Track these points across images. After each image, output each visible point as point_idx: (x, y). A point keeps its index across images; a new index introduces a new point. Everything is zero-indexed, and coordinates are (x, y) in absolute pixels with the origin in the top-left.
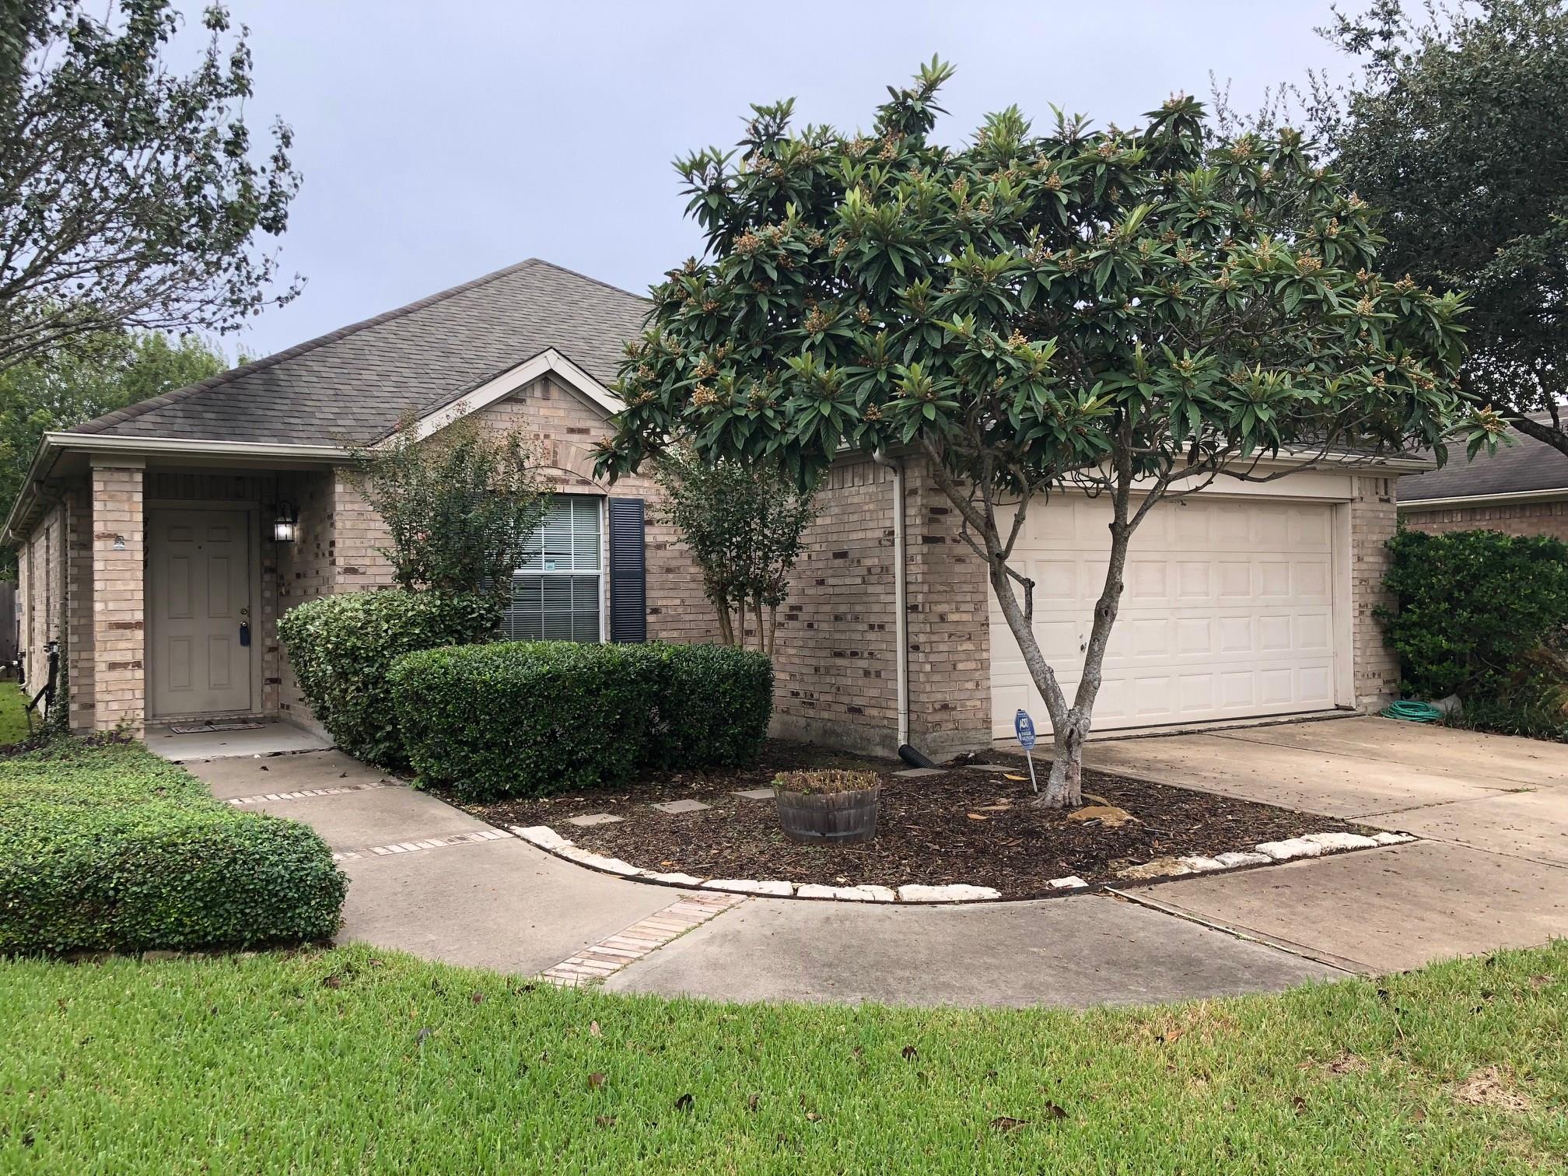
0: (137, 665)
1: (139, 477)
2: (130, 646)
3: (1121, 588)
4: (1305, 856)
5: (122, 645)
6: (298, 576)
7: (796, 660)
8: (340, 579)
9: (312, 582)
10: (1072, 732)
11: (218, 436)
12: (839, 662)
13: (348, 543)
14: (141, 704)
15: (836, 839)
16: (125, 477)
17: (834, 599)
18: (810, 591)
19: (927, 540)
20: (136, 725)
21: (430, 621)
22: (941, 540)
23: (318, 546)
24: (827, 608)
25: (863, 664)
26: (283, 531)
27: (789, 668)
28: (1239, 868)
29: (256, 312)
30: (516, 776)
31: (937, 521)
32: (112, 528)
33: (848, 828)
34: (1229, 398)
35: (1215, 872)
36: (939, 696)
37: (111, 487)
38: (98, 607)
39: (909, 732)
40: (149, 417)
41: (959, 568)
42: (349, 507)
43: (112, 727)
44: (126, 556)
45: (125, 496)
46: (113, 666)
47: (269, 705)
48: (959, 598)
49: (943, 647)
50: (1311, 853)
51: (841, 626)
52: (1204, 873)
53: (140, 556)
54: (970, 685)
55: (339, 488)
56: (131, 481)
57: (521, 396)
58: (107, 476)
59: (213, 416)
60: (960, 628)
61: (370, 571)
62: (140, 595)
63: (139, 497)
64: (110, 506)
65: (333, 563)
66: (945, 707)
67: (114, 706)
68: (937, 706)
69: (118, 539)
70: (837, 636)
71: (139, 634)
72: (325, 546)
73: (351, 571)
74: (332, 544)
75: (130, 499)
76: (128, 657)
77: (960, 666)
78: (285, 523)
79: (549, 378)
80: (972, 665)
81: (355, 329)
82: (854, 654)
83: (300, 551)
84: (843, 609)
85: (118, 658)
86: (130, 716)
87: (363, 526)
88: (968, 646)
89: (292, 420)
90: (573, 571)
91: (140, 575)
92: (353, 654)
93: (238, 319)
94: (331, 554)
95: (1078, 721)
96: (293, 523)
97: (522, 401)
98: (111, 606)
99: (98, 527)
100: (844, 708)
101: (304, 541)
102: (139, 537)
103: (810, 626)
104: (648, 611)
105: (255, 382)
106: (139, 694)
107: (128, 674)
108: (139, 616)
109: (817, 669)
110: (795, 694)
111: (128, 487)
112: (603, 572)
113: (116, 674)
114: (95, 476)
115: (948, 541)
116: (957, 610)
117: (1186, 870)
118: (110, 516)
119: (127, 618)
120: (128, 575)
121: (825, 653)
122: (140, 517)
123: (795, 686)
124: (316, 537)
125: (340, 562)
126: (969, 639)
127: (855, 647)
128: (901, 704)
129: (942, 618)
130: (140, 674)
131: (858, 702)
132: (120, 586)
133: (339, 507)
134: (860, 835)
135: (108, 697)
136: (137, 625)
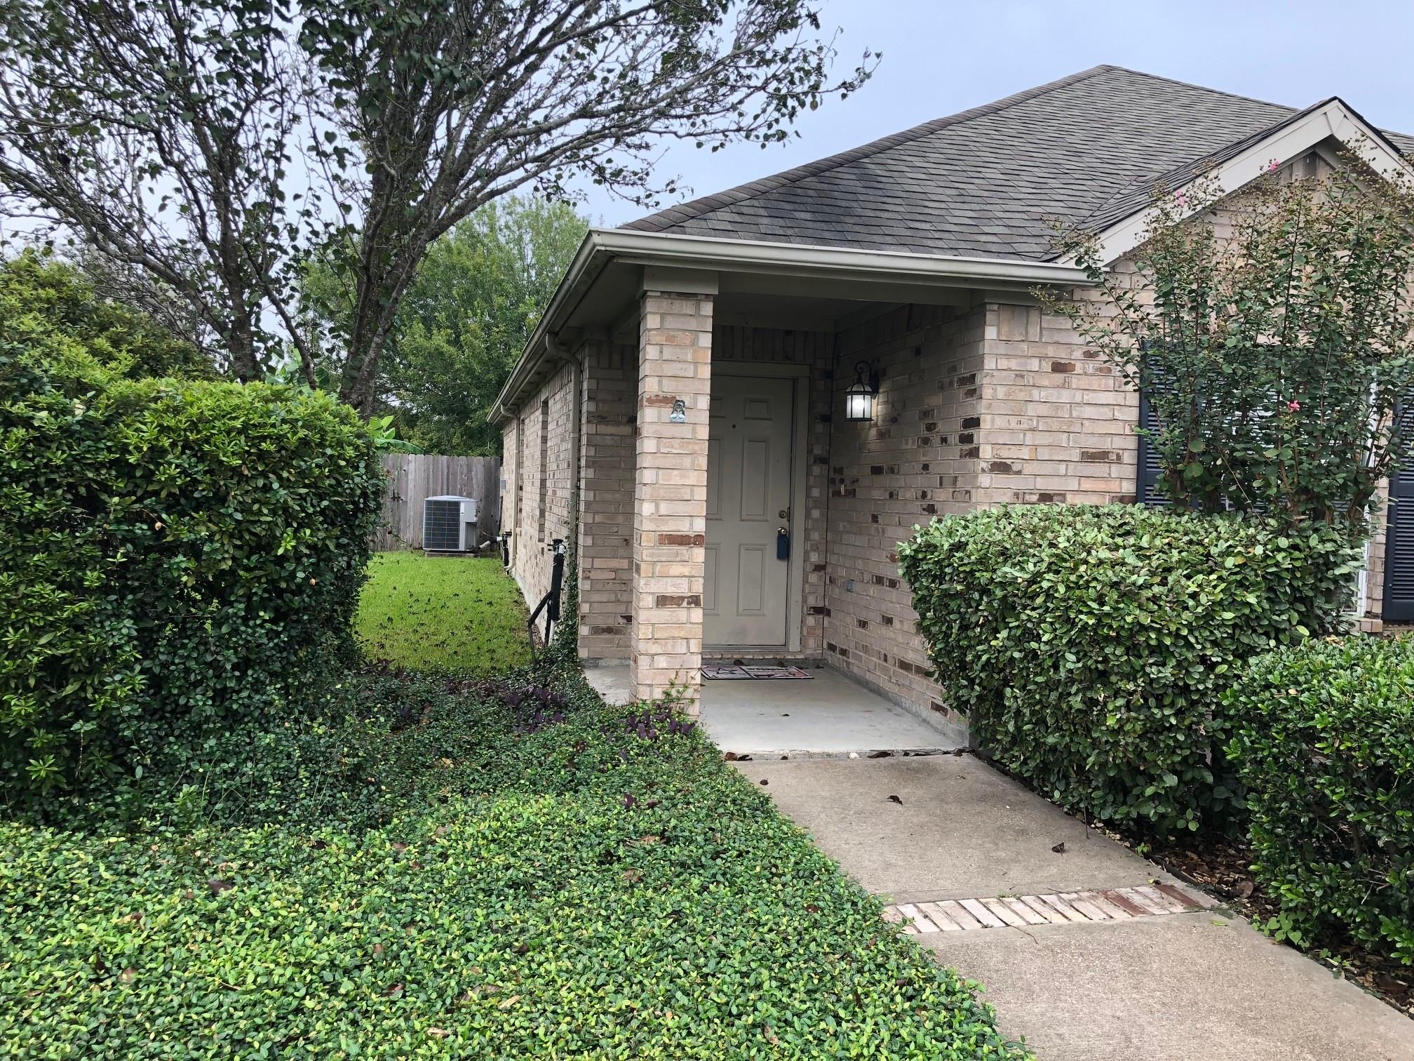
0: (695, 601)
1: (708, 309)
2: (686, 571)
5: (676, 569)
6: (877, 470)
8: (985, 480)
9: (910, 484)
13: (1000, 422)
14: (697, 661)
16: (688, 307)
20: (689, 693)
23: (931, 427)
26: (859, 405)
32: (669, 387)
37: (671, 323)
38: (646, 509)
40: (723, 215)
42: (1003, 363)
43: (658, 695)
44: (685, 431)
45: (687, 338)
46: (662, 601)
47: (811, 642)
53: (704, 433)
55: (991, 333)
56: (697, 315)
58: (665, 305)
61: (1029, 468)
62: (702, 494)
63: (706, 341)
64: (667, 352)
65: (974, 453)
67: (662, 662)
69: (678, 405)
71: (699, 554)
72: (953, 429)
73: (1001, 467)
74: (974, 423)
75: (694, 343)
76: (682, 588)
78: (864, 393)
79: (1331, 143)
83: (881, 435)
85: (669, 588)
86: (682, 679)
87: (1022, 396)
91: (703, 462)
94: (968, 439)
96: (874, 393)
98: (664, 508)
99: (649, 387)
101: (893, 418)
102: (704, 403)
106: (695, 646)
107: (681, 614)
108: (700, 526)
111: (693, 324)
113: (665, 614)
114: (650, 306)
118: (670, 369)
119: (683, 527)
120: (687, 461)
122: (706, 372)
124: (926, 414)
125: (986, 452)
130: (697, 614)
132: (675, 478)
133: (989, 364)
135: (654, 649)
136: (697, 540)
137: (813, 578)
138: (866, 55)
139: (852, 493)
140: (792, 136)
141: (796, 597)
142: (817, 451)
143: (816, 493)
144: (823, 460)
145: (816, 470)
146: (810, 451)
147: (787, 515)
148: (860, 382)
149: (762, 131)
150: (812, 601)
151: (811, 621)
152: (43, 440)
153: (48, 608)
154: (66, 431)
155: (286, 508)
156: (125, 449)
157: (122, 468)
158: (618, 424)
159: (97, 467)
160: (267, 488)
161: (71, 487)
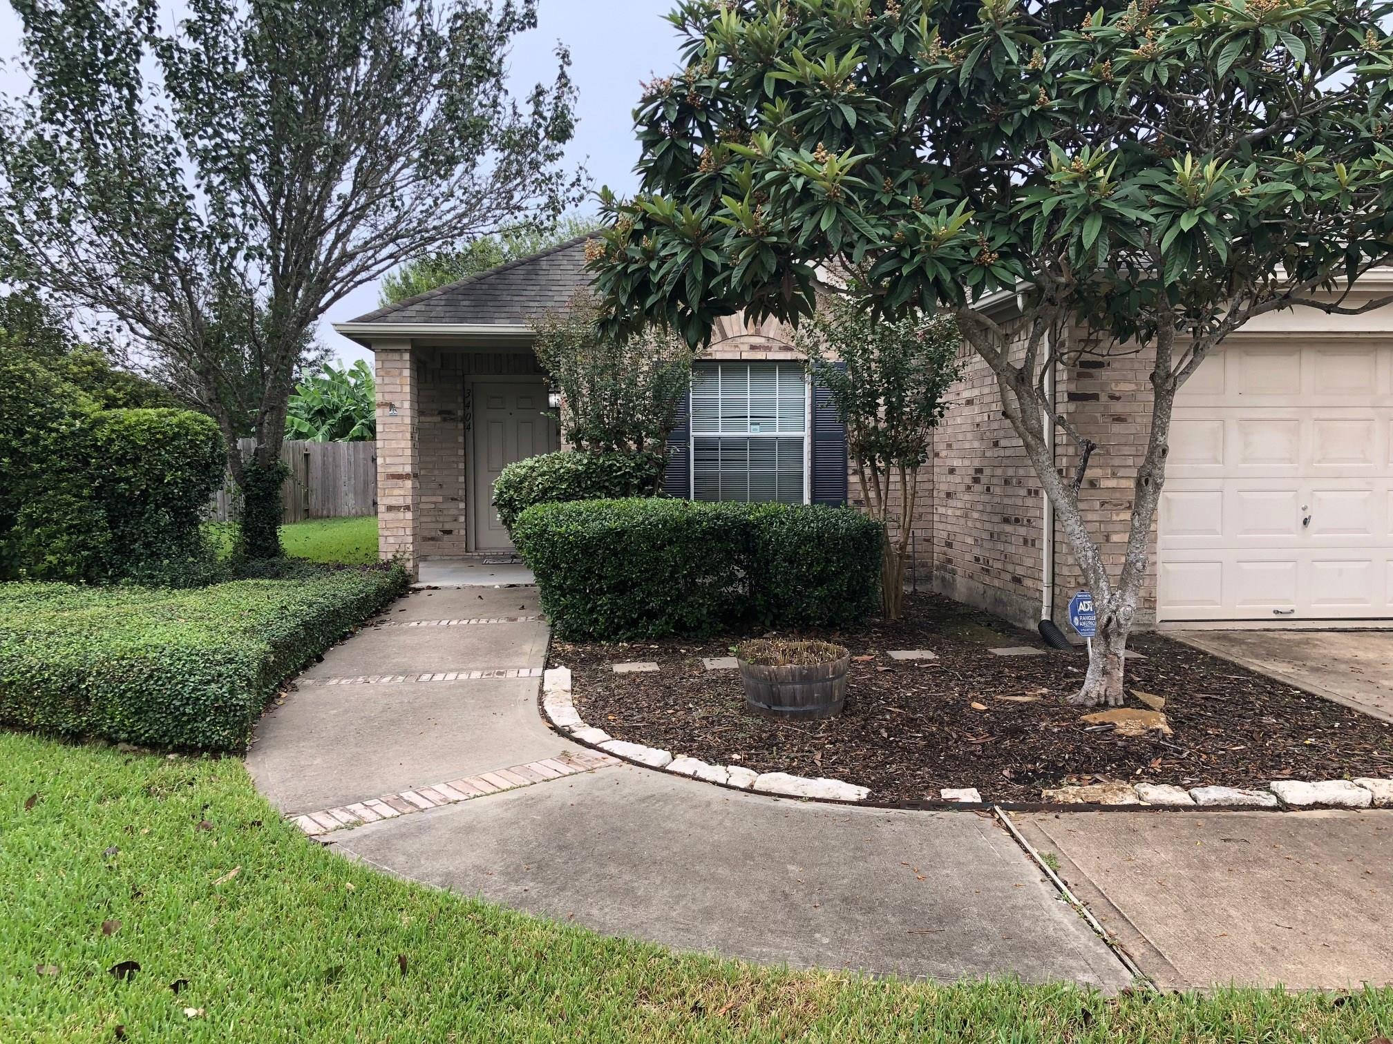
0: (407, 508)
1: (407, 356)
2: (402, 492)
4: (1339, 806)
5: (396, 492)
7: (978, 525)
10: (1110, 620)
11: (462, 320)
12: (1008, 528)
14: (410, 539)
16: (396, 356)
17: (1006, 462)
18: (988, 454)
19: (1072, 397)
20: (406, 556)
22: (1095, 397)
24: (999, 472)
25: (1023, 531)
27: (975, 533)
28: (1217, 807)
31: (1090, 376)
32: (388, 398)
35: (1175, 808)
37: (388, 365)
38: (380, 461)
39: (1053, 606)
41: (1117, 428)
43: (390, 557)
44: (398, 420)
45: (397, 371)
46: (390, 508)
48: (1116, 462)
51: (1010, 491)
52: (1155, 808)
53: (409, 421)
56: (401, 360)
58: (385, 356)
59: (469, 303)
60: (1118, 495)
62: (408, 452)
63: (407, 373)
64: (387, 380)
67: (391, 540)
69: (391, 406)
70: (1006, 501)
71: (409, 484)
75: (400, 374)
76: (400, 502)
77: (1114, 538)
82: (1017, 520)
84: (1010, 472)
85: (394, 502)
86: (402, 549)
90: (777, 433)
91: (409, 436)
98: (388, 460)
99: (378, 398)
100: (1009, 577)
102: (407, 405)
103: (988, 489)
104: (850, 472)
105: (518, 273)
106: (409, 531)
107: (400, 515)
108: (408, 469)
109: (992, 535)
110: (977, 559)
111: (399, 365)
112: (806, 434)
113: (391, 515)
114: (377, 356)
115: (1104, 397)
116: (1114, 475)
117: (1130, 800)
118: (387, 389)
119: (399, 470)
120: (400, 436)
121: (997, 519)
122: (409, 389)
123: (977, 551)
126: (1129, 507)
127: (1020, 513)
128: (1046, 576)
129: (1096, 484)
130: (409, 515)
131: (1020, 571)
132: (394, 445)
135: (387, 533)
136: (407, 476)
153: (69, 504)
161: (76, 456)
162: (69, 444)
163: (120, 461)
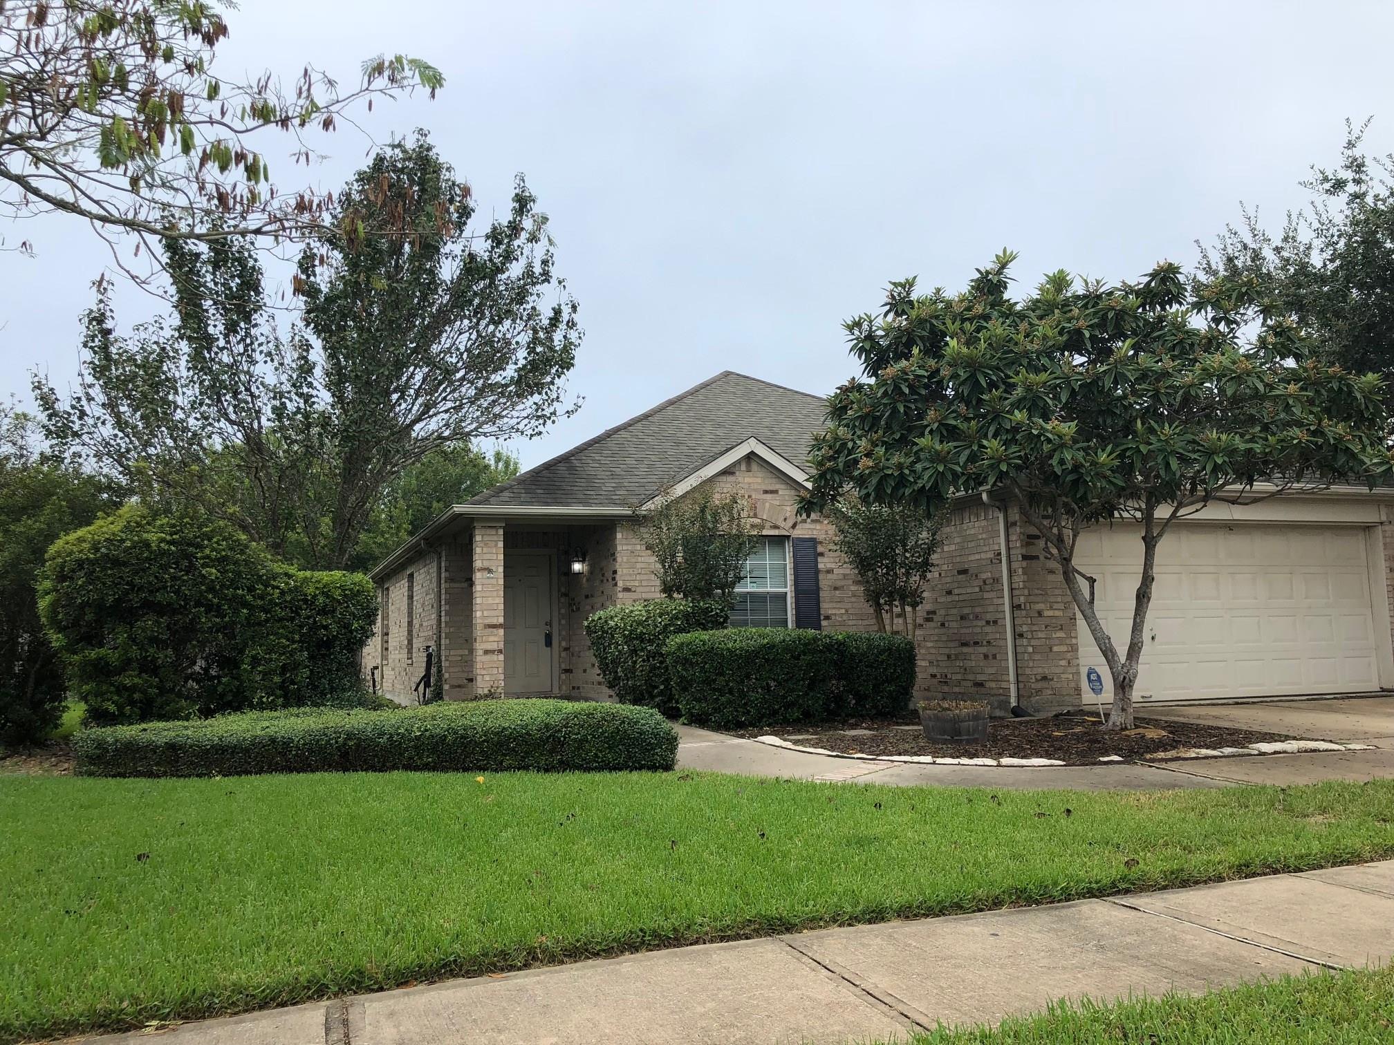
0: (500, 651)
1: (501, 532)
2: (496, 639)
3: (1153, 579)
4: (1285, 752)
5: (492, 639)
6: (587, 597)
7: (933, 651)
8: (620, 595)
9: (598, 600)
10: (1125, 678)
11: (547, 504)
12: (965, 650)
13: (625, 571)
14: (502, 677)
15: (961, 741)
16: (493, 532)
17: (960, 604)
18: (941, 600)
19: (1025, 557)
20: (499, 690)
21: (687, 616)
22: (1037, 558)
23: (603, 575)
24: (954, 611)
25: (984, 650)
26: (577, 567)
27: (930, 658)
28: (1234, 756)
29: (554, 422)
30: (749, 712)
31: (1033, 544)
32: (486, 564)
33: (968, 733)
34: (1198, 451)
35: (1215, 757)
36: (1040, 670)
37: (486, 538)
38: (478, 614)
39: (1019, 697)
40: (506, 494)
41: (1050, 577)
42: (625, 548)
43: (487, 690)
44: (494, 581)
45: (493, 544)
46: (486, 652)
47: (564, 687)
48: (1052, 599)
49: (1040, 635)
50: (1289, 751)
51: (965, 623)
52: (1206, 758)
53: (501, 582)
54: (1063, 663)
55: (619, 536)
56: (497, 534)
57: (732, 470)
58: (483, 531)
59: (541, 491)
60: (1054, 621)
61: (638, 590)
62: (502, 607)
63: (501, 544)
64: (485, 550)
65: (616, 585)
66: (1045, 678)
67: (487, 678)
68: (1039, 678)
69: (490, 571)
70: (963, 631)
71: (501, 632)
72: (609, 575)
73: (627, 590)
74: (615, 572)
75: (496, 545)
76: (494, 646)
77: (1055, 649)
78: (579, 561)
79: (751, 457)
80: (1064, 648)
81: (617, 430)
82: (976, 643)
83: (587, 580)
84: (966, 611)
85: (489, 647)
86: (496, 685)
87: (634, 560)
88: (1061, 634)
89: (589, 492)
90: (769, 590)
91: (502, 593)
92: (641, 638)
93: (541, 428)
94: (614, 579)
95: (1128, 671)
96: (583, 561)
97: (733, 473)
98: (486, 613)
99: (478, 564)
100: (969, 684)
101: (591, 572)
102: (501, 569)
103: (943, 625)
104: (822, 618)
105: (562, 467)
106: (501, 670)
107: (495, 657)
108: (501, 620)
109: (949, 657)
110: (933, 676)
111: (495, 538)
112: (789, 590)
113: (488, 657)
114: (477, 532)
115: (1041, 558)
116: (1051, 608)
117: (1193, 755)
118: (487, 556)
119: (494, 621)
120: (495, 593)
121: (956, 644)
122: (501, 557)
123: (934, 670)
124: (602, 569)
125: (620, 584)
126: (1062, 629)
127: (976, 638)
128: (1012, 677)
129: (1040, 613)
130: (501, 657)
131: (980, 678)
132: (490, 601)
133: (619, 548)
134: (977, 739)
135: (483, 672)
136: (500, 626)
137: (564, 654)
138: (578, 397)
139: (578, 609)
140: (545, 434)
141: (556, 665)
142: (563, 590)
143: (563, 611)
144: (566, 595)
145: (563, 600)
146: (559, 591)
147: (549, 624)
148: (577, 556)
149: (530, 432)
150: (563, 666)
151: (563, 676)
152: (283, 593)
153: (285, 647)
154: (290, 589)
155: (354, 613)
156: (306, 595)
157: (306, 601)
158: (461, 582)
159: (298, 601)
160: (348, 606)
161: (291, 608)
162: (288, 598)
163: (323, 611)
